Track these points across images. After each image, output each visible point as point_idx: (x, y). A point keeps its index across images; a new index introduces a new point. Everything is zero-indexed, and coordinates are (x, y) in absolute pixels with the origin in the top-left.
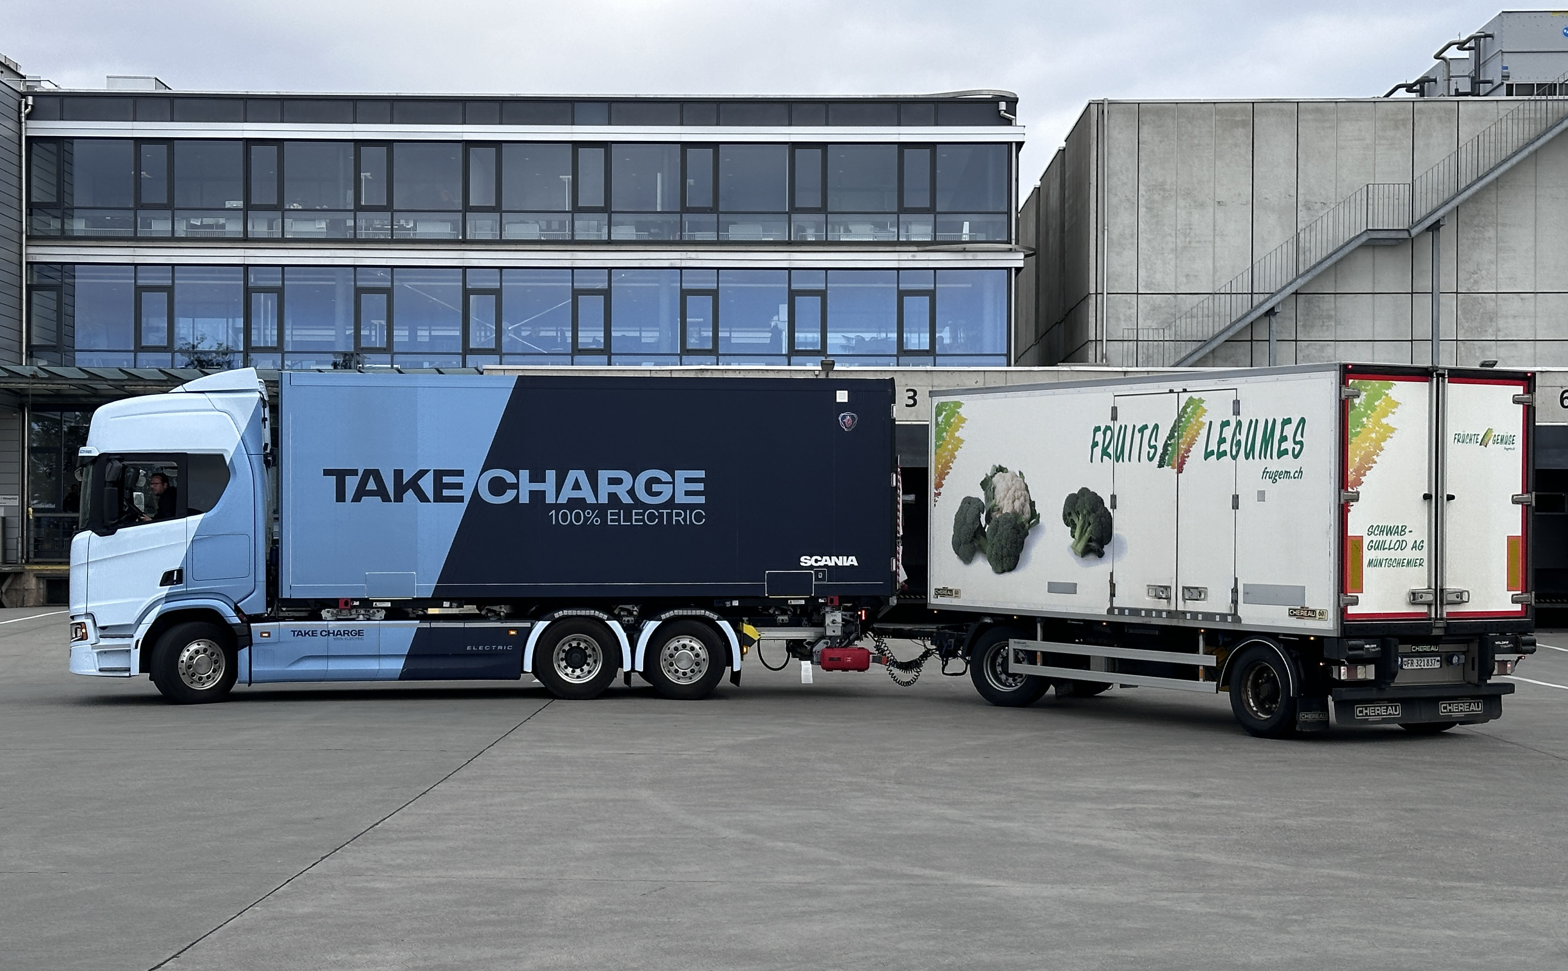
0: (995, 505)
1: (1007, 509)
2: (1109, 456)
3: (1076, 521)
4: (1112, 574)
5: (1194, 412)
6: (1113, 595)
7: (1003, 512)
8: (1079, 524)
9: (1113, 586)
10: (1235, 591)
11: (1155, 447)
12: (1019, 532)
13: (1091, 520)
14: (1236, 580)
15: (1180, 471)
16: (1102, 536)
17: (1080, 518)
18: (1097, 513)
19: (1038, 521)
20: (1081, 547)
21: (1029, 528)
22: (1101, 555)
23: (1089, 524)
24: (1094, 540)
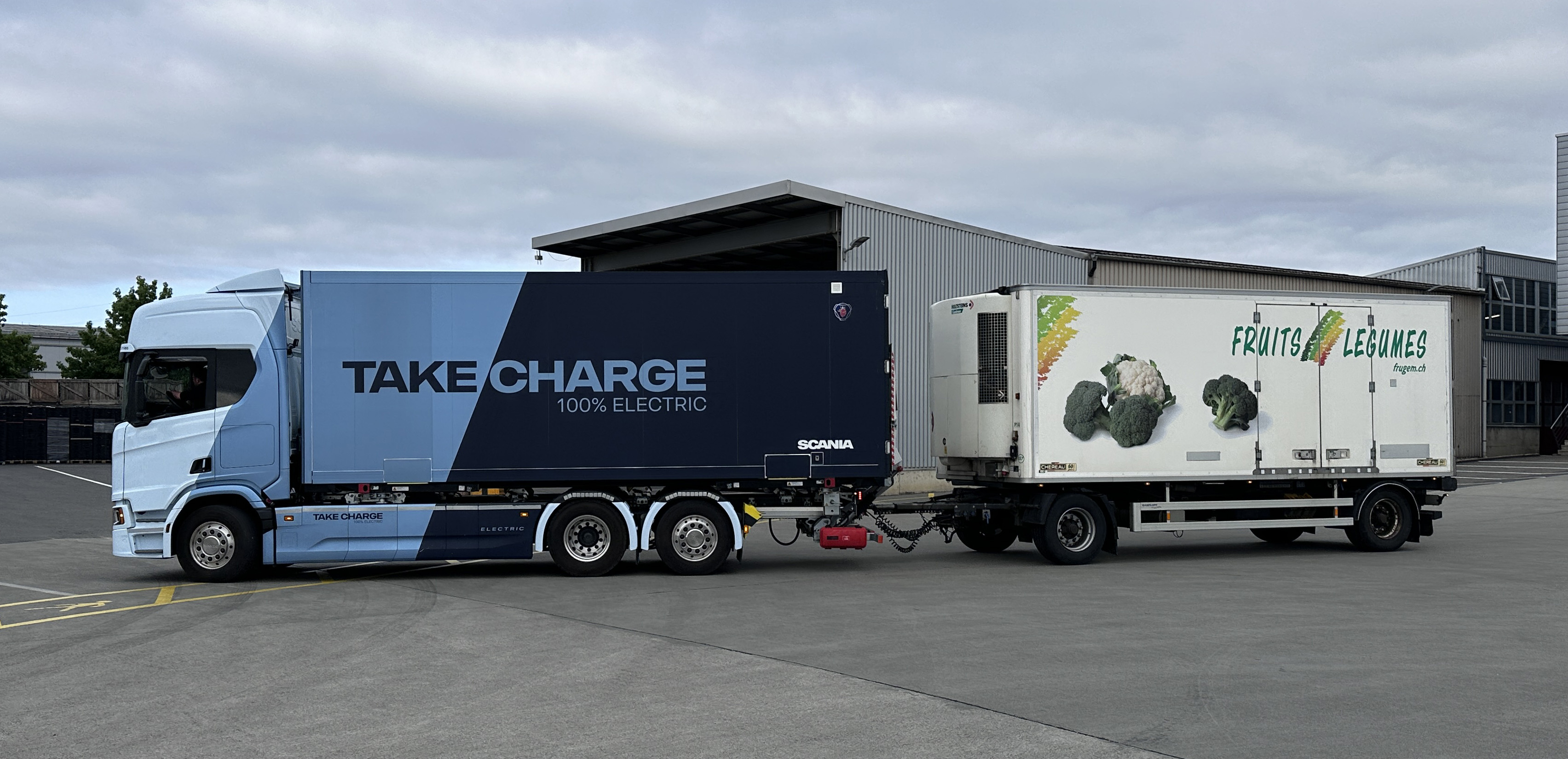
0: (1120, 389)
1: (1135, 390)
2: (1253, 351)
3: (1218, 401)
4: (1257, 443)
5: (1334, 321)
6: (1259, 459)
7: (1131, 395)
8: (1221, 403)
9: (1258, 451)
10: (1373, 450)
11: (1298, 345)
12: (1150, 411)
13: (1234, 400)
14: (1374, 442)
15: (1322, 363)
16: (1247, 414)
17: (1222, 399)
18: (1241, 395)
19: (1174, 402)
20: (1223, 422)
21: (1164, 407)
22: (1245, 428)
23: (1233, 404)
24: (1238, 417)
